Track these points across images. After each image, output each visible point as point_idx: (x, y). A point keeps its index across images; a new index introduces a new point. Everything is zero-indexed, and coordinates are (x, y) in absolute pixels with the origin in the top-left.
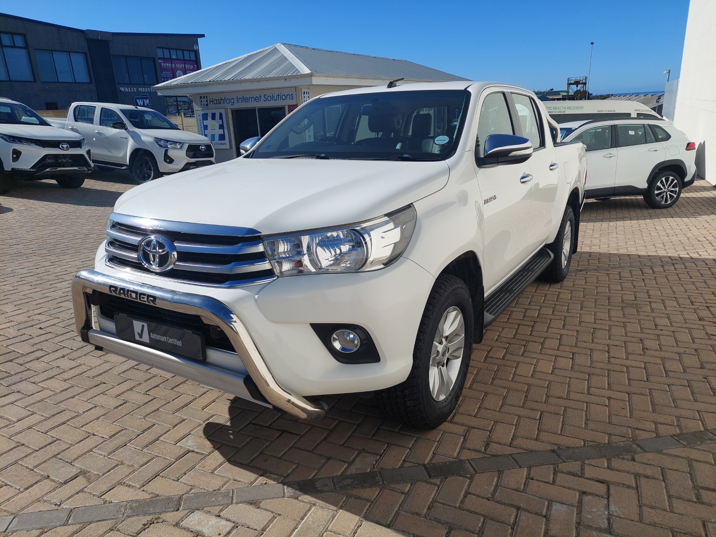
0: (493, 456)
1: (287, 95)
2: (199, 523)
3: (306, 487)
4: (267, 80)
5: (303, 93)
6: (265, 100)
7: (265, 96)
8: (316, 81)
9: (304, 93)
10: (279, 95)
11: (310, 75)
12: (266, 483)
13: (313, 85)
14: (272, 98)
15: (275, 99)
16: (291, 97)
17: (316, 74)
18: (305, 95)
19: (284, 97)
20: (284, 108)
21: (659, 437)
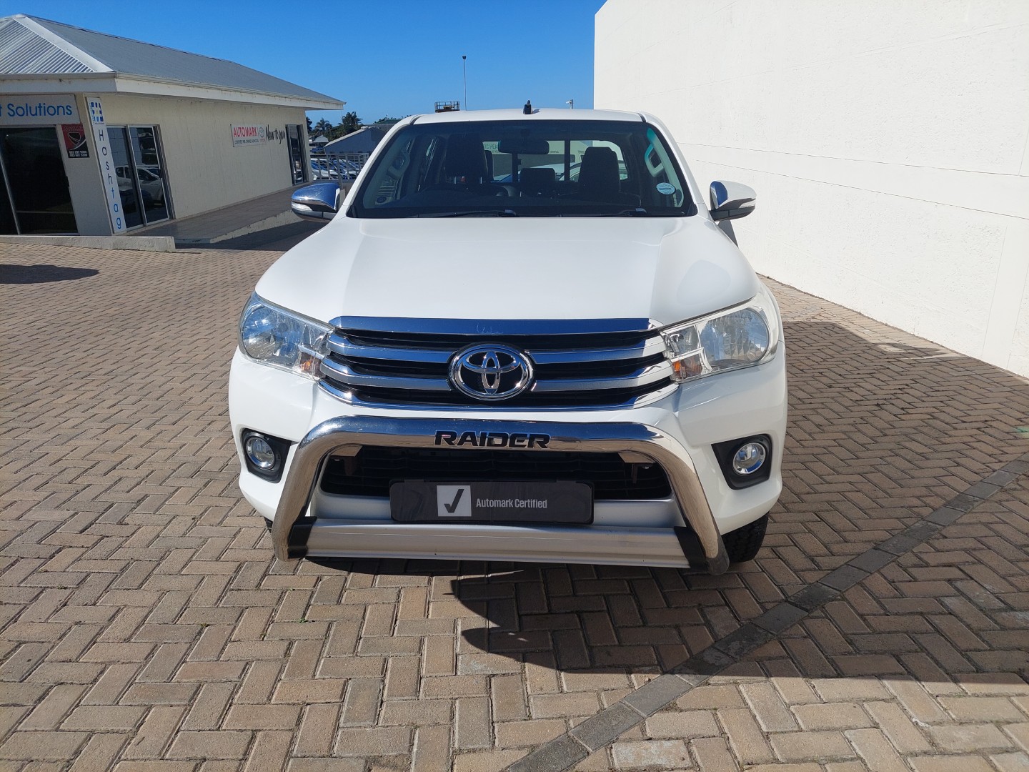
0: (833, 570)
1: (58, 107)
2: (639, 756)
3: (701, 666)
4: (19, 78)
5: (90, 105)
6: (12, 113)
7: (11, 107)
8: (122, 85)
9: (92, 104)
10: (40, 107)
11: (113, 76)
12: (649, 680)
13: (119, 93)
14: (27, 111)
15: (34, 113)
16: (66, 111)
17: (121, 75)
18: (94, 108)
19: (51, 110)
20: (54, 129)
21: (937, 509)
